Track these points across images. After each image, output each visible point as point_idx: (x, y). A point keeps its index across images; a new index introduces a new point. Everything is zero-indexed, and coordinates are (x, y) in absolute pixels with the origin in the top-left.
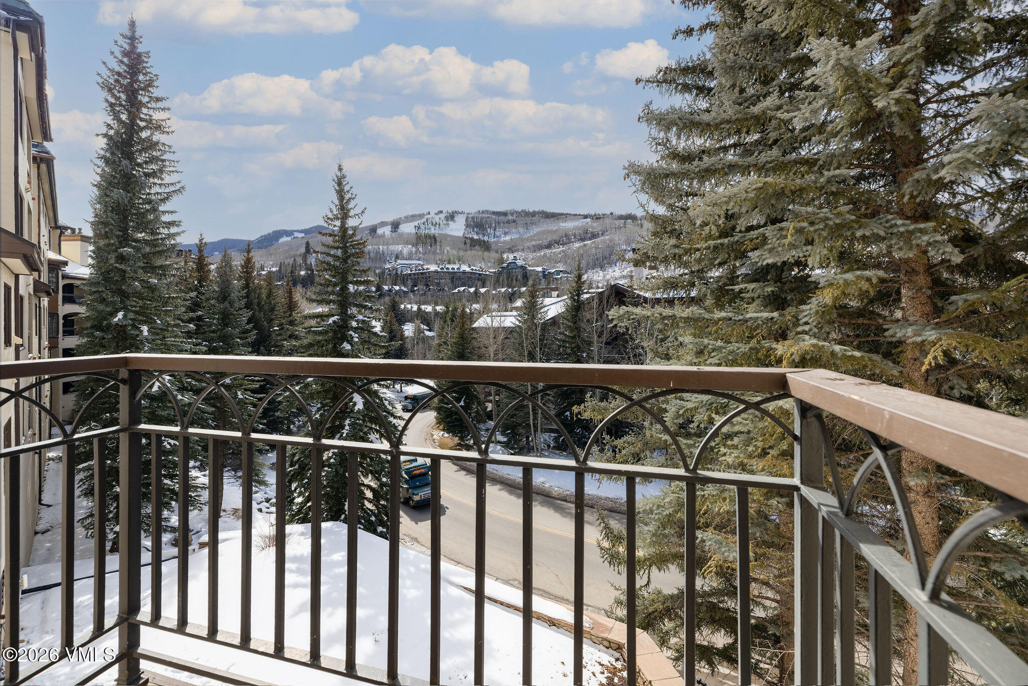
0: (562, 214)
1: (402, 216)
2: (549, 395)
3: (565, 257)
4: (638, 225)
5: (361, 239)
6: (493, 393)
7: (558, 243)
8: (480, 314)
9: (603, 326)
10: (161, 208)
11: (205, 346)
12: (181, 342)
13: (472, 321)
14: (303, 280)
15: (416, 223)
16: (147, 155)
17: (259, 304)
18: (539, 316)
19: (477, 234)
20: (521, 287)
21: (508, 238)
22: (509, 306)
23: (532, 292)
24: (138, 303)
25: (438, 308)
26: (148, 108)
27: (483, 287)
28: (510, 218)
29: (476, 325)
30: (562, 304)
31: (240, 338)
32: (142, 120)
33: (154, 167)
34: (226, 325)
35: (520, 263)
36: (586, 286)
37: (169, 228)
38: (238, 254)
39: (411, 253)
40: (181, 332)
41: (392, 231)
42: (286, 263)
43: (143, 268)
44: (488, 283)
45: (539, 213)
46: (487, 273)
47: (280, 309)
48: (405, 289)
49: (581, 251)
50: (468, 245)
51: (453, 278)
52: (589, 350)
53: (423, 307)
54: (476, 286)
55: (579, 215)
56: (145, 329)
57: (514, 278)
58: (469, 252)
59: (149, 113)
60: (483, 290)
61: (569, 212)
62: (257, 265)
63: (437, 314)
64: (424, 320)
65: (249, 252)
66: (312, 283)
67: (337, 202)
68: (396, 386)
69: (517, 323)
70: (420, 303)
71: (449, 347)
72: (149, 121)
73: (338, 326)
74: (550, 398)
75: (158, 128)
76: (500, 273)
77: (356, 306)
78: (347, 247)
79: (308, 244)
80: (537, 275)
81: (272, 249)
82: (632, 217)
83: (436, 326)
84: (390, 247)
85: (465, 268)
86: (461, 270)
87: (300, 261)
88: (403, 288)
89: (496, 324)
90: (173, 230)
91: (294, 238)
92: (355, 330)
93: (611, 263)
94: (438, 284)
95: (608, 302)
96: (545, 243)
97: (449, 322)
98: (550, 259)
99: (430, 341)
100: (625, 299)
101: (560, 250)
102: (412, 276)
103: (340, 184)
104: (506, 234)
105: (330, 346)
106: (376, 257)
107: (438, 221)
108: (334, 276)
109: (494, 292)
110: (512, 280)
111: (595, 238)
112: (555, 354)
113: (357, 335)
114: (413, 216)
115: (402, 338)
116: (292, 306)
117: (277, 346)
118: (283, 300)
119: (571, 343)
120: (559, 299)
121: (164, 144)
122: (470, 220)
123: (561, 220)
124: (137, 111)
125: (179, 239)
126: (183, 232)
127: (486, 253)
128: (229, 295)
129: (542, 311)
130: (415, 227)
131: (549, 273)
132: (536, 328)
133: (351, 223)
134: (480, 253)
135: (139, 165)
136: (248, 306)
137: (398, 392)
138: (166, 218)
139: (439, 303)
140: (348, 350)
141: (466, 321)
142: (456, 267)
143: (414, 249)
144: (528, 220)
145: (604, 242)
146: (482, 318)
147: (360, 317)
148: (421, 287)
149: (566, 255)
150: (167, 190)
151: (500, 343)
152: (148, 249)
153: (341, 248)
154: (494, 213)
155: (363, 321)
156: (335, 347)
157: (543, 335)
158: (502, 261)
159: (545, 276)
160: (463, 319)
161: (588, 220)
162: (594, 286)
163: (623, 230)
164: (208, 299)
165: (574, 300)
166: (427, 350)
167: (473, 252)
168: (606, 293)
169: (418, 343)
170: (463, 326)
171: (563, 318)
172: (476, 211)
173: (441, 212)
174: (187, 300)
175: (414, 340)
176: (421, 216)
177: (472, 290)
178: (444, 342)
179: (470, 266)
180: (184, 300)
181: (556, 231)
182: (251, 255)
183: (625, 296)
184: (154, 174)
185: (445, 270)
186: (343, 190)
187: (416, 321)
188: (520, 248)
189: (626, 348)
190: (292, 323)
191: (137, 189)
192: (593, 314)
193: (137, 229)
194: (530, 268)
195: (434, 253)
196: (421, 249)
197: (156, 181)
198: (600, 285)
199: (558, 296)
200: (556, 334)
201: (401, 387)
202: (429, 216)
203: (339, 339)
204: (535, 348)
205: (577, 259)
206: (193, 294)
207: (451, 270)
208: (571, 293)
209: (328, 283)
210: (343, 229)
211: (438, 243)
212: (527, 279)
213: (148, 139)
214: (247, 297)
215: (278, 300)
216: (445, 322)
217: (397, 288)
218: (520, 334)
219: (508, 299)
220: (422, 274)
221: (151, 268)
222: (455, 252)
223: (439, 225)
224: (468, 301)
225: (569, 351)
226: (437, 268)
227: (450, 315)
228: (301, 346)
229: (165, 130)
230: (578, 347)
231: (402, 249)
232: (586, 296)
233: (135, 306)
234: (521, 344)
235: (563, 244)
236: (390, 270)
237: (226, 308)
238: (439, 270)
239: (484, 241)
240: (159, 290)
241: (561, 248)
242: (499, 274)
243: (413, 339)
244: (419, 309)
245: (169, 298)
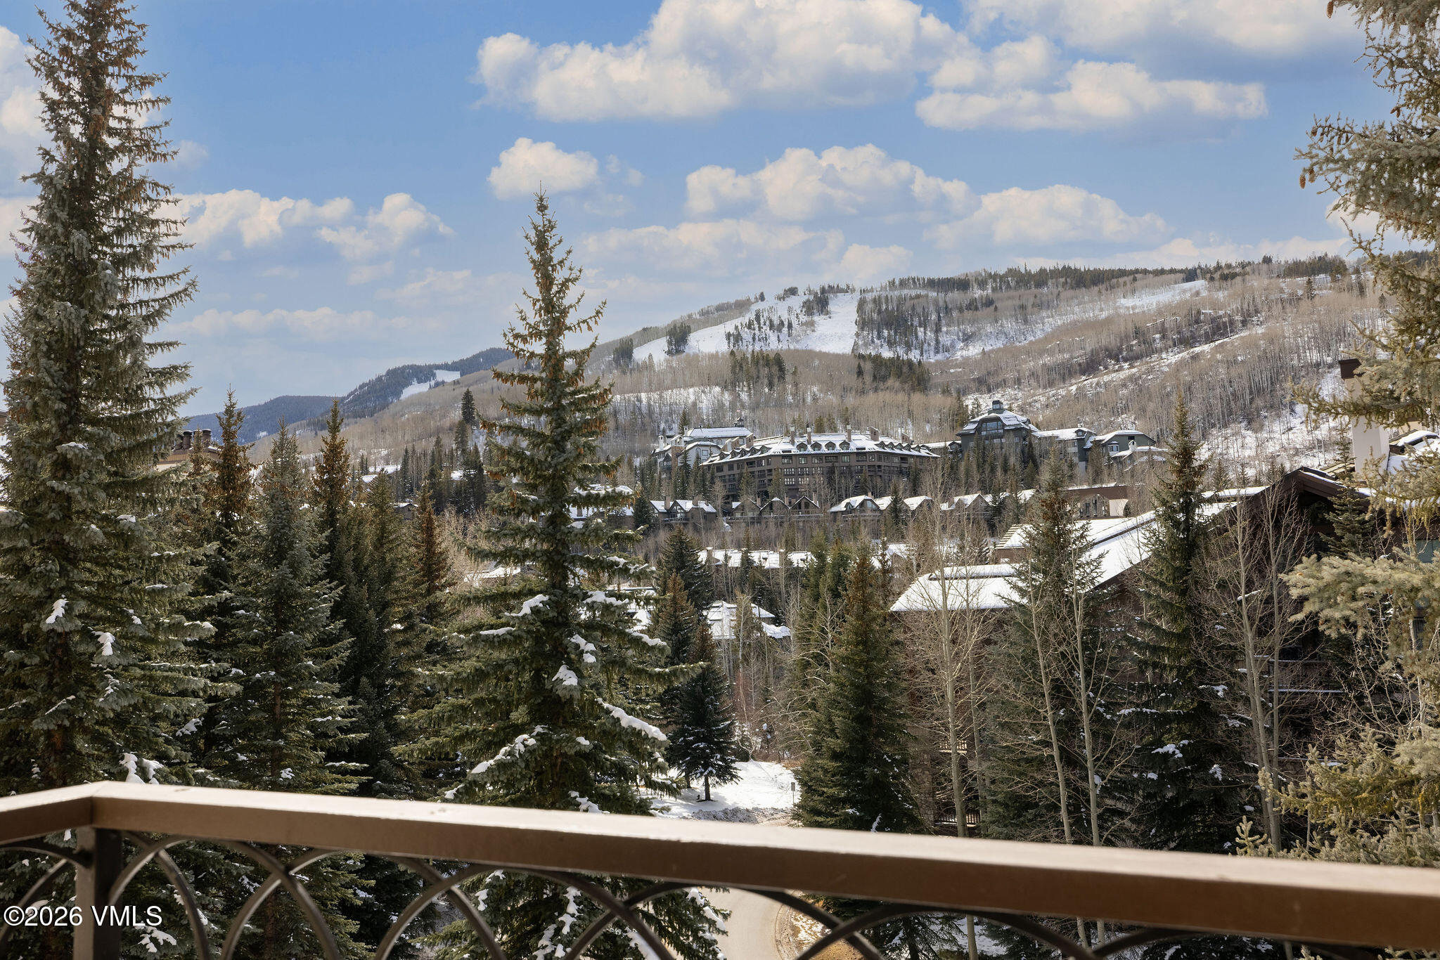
0: (1122, 273)
1: (695, 310)
2: (1121, 814)
3: (1140, 395)
4: (1350, 288)
5: (597, 385)
6: (958, 807)
7: (1115, 355)
8: (911, 571)
9: (1269, 600)
10: (147, 339)
11: (236, 679)
12: (186, 671)
13: (891, 595)
14: (458, 493)
15: (730, 327)
16: (121, 214)
17: (357, 562)
18: (1077, 575)
19: (891, 344)
20: (1016, 489)
21: (974, 351)
22: (990, 545)
23: (1051, 506)
24: (96, 574)
25: (797, 558)
26: (125, 104)
27: (915, 493)
28: (977, 293)
29: (900, 605)
30: (1139, 536)
31: (315, 657)
32: (112, 132)
33: (135, 240)
34: (283, 624)
35: (1011, 418)
36: (1208, 478)
37: (161, 385)
38: (309, 433)
39: (719, 408)
40: (186, 644)
41: (669, 353)
42: (419, 451)
43: (106, 487)
44: (927, 480)
45: (1055, 273)
46: (923, 453)
47: (407, 575)
48: (709, 508)
49: (1186, 376)
50: (868, 378)
51: (831, 471)
52: (1234, 674)
53: (756, 556)
54: (895, 492)
55: (1172, 271)
56: (107, 639)
57: (999, 464)
58: (871, 398)
59: (127, 116)
60: (913, 502)
61: (1141, 266)
62: (354, 461)
63: (793, 574)
64: (761, 592)
65: (334, 429)
66: (480, 501)
67: (536, 293)
68: (694, 784)
69: (1016, 597)
70: (747, 545)
71: (831, 672)
72: (127, 135)
73: (544, 622)
74: (1127, 823)
75: (145, 147)
76: (958, 451)
77: (588, 564)
78: (563, 407)
79: (468, 398)
80: (1063, 453)
81: (386, 417)
82: (1332, 267)
83: (795, 606)
84: (668, 394)
85: (862, 441)
86: (853, 448)
87: (450, 443)
88: (702, 505)
89: (955, 602)
90: (173, 389)
91: (437, 384)
92: (589, 629)
93: (1278, 407)
94: (793, 490)
95: (1277, 525)
96: (1079, 357)
97: (827, 598)
98: (1096, 404)
99: (780, 654)
100: (1330, 516)
101: (1122, 375)
102: (726, 472)
103: (541, 245)
104: (967, 339)
105: (527, 676)
106: (633, 424)
107: (785, 317)
108: (533, 488)
109: (945, 507)
110: (993, 470)
111: (1224, 335)
112: (1131, 687)
113: (591, 647)
114: (720, 308)
115: (706, 648)
116: (432, 566)
117: (398, 675)
118: (413, 550)
119: (1177, 655)
120: (1132, 522)
121: (156, 185)
122: (869, 306)
123: (1120, 291)
124: (104, 113)
125: (182, 411)
126: (193, 392)
127: (917, 398)
128: (291, 547)
129: (1084, 559)
130: (728, 336)
131: (1097, 443)
132: (1071, 612)
133: (570, 342)
134: (901, 397)
135: (105, 239)
136: (333, 572)
137: (699, 800)
138: (156, 361)
139: (799, 543)
140: (570, 688)
141: (871, 596)
142: (838, 439)
143: (727, 397)
144: (1028, 295)
145: (1250, 344)
146: (914, 586)
147: (599, 597)
148: (748, 501)
149: (1139, 387)
150: (162, 293)
151: (968, 655)
152: (116, 440)
153: (548, 412)
154: (932, 284)
155: (607, 608)
156: (537, 678)
157: (1090, 631)
158: (960, 416)
159: (1084, 454)
160: (863, 588)
161: (1199, 284)
162: (1232, 476)
163: (1305, 305)
164: (244, 558)
165: (1177, 524)
166: (771, 680)
167: (881, 394)
168: (1271, 501)
169: (746, 659)
170: (866, 609)
171: (1148, 578)
172: (885, 282)
173: (793, 291)
174: (198, 563)
175: (735, 651)
176: (741, 306)
177: (884, 502)
178: (816, 657)
179: (874, 435)
180: (193, 563)
181: (1108, 321)
182: (340, 436)
183: (1330, 507)
184: (134, 258)
185: (810, 450)
186: (551, 259)
187: (740, 596)
188: (1010, 376)
189: (1349, 667)
190: (433, 613)
191: (98, 297)
192: (1236, 563)
193: (97, 393)
194: (1040, 433)
195: (780, 404)
196: (744, 396)
197: (139, 273)
198: (1250, 473)
199: (1128, 513)
200: (1130, 629)
201: (707, 785)
202: (760, 306)
203: (547, 657)
204: (1071, 670)
205: (1174, 398)
206: (212, 547)
207: (824, 450)
208: (1164, 503)
209: (520, 508)
210: (553, 359)
211: (788, 378)
212: (1036, 466)
213: (124, 176)
214: (331, 547)
215: (401, 551)
216: (816, 598)
217: (688, 505)
218: (1025, 629)
219: (984, 525)
220: (750, 463)
221: (123, 487)
222: (832, 399)
223: (790, 326)
224: (876, 535)
225: (1170, 678)
226: (789, 447)
227: (828, 578)
228: (457, 678)
229: (159, 150)
230: (1201, 668)
231: (698, 398)
232: (1210, 511)
233: (88, 583)
234: (1029, 659)
235: (1132, 359)
236: (667, 458)
237: (284, 579)
238: (794, 451)
239: (910, 363)
240: (139, 539)
241: (1127, 371)
242: (955, 453)
243: (732, 646)
244: (746, 561)
245: (160, 559)
